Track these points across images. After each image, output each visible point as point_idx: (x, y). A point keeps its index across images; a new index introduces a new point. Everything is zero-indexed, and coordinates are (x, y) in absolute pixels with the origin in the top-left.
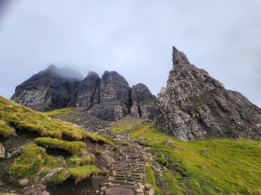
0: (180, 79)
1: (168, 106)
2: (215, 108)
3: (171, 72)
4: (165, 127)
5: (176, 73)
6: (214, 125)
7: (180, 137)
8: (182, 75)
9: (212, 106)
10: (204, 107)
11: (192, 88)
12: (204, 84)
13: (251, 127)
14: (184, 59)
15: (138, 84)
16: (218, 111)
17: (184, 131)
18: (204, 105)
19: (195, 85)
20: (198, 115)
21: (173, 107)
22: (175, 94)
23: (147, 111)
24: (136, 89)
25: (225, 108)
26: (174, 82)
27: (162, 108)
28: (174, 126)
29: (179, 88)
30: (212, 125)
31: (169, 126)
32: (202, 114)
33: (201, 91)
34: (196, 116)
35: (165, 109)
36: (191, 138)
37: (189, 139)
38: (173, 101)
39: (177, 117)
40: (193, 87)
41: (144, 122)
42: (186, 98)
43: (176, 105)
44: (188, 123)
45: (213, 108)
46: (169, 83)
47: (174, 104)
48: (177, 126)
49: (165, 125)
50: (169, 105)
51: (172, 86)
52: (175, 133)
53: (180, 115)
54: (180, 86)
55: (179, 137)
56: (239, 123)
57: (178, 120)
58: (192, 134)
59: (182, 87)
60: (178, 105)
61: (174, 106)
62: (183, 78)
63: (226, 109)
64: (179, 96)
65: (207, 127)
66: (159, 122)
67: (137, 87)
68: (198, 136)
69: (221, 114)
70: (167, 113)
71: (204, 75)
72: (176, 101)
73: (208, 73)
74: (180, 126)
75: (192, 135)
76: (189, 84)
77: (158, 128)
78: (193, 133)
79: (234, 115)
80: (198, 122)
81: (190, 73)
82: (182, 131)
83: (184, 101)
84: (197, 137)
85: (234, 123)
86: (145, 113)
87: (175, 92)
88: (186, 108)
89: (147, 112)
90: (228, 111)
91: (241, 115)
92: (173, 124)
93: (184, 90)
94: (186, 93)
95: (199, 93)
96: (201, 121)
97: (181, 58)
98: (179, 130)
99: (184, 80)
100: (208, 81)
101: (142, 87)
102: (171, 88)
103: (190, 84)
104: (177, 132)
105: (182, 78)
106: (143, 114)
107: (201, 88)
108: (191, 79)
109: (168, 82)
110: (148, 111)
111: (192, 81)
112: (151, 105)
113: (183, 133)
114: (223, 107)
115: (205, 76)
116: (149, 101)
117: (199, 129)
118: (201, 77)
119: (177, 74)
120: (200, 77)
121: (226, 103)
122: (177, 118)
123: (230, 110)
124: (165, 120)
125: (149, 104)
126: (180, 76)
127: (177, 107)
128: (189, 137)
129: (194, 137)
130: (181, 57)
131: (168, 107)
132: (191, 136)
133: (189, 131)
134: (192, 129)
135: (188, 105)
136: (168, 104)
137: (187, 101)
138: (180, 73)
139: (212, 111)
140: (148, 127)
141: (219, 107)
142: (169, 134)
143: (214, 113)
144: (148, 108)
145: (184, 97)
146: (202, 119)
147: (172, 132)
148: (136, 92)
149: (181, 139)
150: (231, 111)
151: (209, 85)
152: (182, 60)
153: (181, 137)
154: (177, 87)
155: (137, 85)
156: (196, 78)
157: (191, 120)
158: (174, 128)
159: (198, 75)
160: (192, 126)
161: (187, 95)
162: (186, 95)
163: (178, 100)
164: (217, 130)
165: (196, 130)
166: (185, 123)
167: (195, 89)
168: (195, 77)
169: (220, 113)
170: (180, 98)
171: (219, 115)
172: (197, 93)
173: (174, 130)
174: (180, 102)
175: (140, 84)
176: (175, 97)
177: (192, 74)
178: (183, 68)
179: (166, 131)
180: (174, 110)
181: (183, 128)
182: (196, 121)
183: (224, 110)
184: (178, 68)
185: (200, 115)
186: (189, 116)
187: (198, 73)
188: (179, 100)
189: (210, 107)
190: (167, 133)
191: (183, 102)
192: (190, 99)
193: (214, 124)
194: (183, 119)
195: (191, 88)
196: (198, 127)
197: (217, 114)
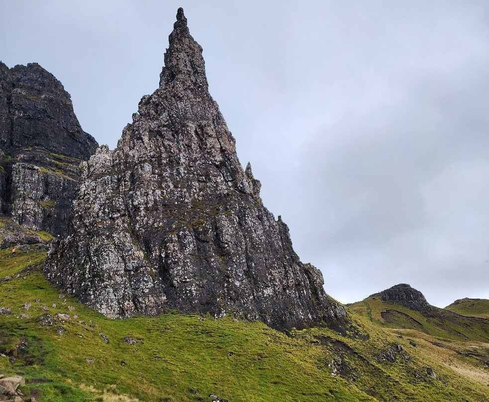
0: (162, 136)
1: (100, 214)
2: (208, 242)
3: (146, 102)
4: (71, 274)
5: (156, 112)
6: (187, 282)
7: (101, 306)
8: (171, 126)
9: (201, 237)
10: (185, 236)
11: (183, 175)
12: (213, 171)
13: (253, 295)
14: (196, 72)
15: (26, 65)
16: (209, 251)
17: (115, 290)
18: (187, 232)
19: (192, 168)
20: (163, 255)
21: (112, 219)
22: (133, 182)
23: (40, 193)
24: (14, 86)
25: (226, 246)
26: (143, 142)
27: (81, 218)
28: (94, 276)
29: (148, 167)
30: (185, 282)
31: (84, 274)
32: (172, 254)
33: (200, 190)
34: (160, 255)
35: (87, 221)
36: (127, 310)
37: (122, 312)
38: (119, 202)
39: (110, 253)
40: (186, 172)
41: (13, 244)
42: (155, 201)
43: (124, 215)
44: (132, 273)
45: (204, 241)
46: (128, 137)
47: (119, 211)
48: (103, 276)
49: (73, 270)
50: (104, 212)
51: (131, 153)
52: (92, 296)
53: (120, 248)
54: (154, 159)
55: (98, 306)
56: (237, 284)
57: (111, 262)
58: (133, 301)
59: (160, 164)
60: (130, 216)
61: (117, 218)
62: (173, 135)
63: (227, 250)
64: (138, 193)
65: (172, 285)
66: (62, 256)
67: (19, 80)
68: (144, 305)
69: (213, 260)
70: (91, 234)
71: (221, 147)
72: (127, 206)
73: (235, 142)
74: (110, 278)
75: (131, 303)
76: (180, 159)
77: (51, 275)
78: (135, 299)
79: (236, 264)
80: (159, 272)
81: (192, 127)
82: (111, 290)
83: (147, 209)
84: (142, 308)
85: (228, 282)
86: (28, 202)
87: (132, 175)
88: (144, 231)
89: (42, 198)
90: (228, 254)
91: (249, 267)
92: (93, 270)
93: (160, 175)
94: (160, 187)
95: (194, 193)
96: (164, 271)
97: (189, 64)
98: (106, 287)
99: (171, 144)
100: (226, 166)
101: (43, 84)
102: (127, 156)
103: (183, 160)
104: (98, 293)
105: (169, 135)
106: (18, 203)
107: (204, 182)
108: (189, 146)
109: (124, 133)
110: (46, 193)
111: (189, 154)
112: (65, 171)
113: (113, 297)
114: (223, 243)
115: (223, 151)
116: (62, 157)
117: (152, 291)
118: (213, 150)
119: (159, 115)
120: (210, 148)
121: (231, 236)
122: (108, 255)
123: (233, 251)
124: (78, 254)
125: (56, 166)
126: (164, 126)
127: (124, 222)
128: (122, 309)
129: (136, 308)
130: (191, 62)
131: (98, 217)
132: (128, 304)
133: (128, 293)
134: (137, 289)
135: (153, 224)
136: (101, 206)
137: (157, 209)
138: (168, 118)
139: (199, 250)
140: (22, 267)
141: (215, 242)
142: (77, 296)
143: (200, 256)
144: (47, 184)
145: (151, 197)
146: (168, 265)
147: (86, 290)
148: (9, 98)
149: (103, 311)
150: (235, 254)
151: (222, 179)
152: (189, 73)
153: (104, 306)
154: (145, 161)
155: (18, 68)
156: (200, 148)
157: (142, 267)
158: (92, 282)
159: (210, 141)
160: (139, 281)
161: (163, 193)
162: (158, 192)
163: (132, 201)
164: (189, 295)
165: (147, 291)
166: (126, 270)
167: (188, 180)
168: (199, 146)
169: (212, 257)
170: (139, 200)
171: (208, 261)
172: (187, 194)
173: (91, 287)
174: (137, 209)
175: (34, 68)
176: (130, 190)
177: (196, 132)
178: (181, 105)
179: (72, 286)
180: (112, 229)
181: (116, 283)
182: (155, 269)
183: (222, 251)
184: (169, 97)
185: (167, 256)
186: (142, 254)
187: (210, 136)
188: (136, 203)
189: (198, 239)
190: (72, 294)
191: (143, 213)
192: (164, 205)
193: (188, 280)
194: (124, 260)
195: (179, 173)
196: (152, 285)
197: (205, 259)
